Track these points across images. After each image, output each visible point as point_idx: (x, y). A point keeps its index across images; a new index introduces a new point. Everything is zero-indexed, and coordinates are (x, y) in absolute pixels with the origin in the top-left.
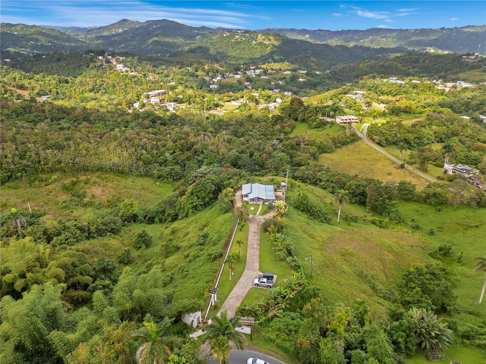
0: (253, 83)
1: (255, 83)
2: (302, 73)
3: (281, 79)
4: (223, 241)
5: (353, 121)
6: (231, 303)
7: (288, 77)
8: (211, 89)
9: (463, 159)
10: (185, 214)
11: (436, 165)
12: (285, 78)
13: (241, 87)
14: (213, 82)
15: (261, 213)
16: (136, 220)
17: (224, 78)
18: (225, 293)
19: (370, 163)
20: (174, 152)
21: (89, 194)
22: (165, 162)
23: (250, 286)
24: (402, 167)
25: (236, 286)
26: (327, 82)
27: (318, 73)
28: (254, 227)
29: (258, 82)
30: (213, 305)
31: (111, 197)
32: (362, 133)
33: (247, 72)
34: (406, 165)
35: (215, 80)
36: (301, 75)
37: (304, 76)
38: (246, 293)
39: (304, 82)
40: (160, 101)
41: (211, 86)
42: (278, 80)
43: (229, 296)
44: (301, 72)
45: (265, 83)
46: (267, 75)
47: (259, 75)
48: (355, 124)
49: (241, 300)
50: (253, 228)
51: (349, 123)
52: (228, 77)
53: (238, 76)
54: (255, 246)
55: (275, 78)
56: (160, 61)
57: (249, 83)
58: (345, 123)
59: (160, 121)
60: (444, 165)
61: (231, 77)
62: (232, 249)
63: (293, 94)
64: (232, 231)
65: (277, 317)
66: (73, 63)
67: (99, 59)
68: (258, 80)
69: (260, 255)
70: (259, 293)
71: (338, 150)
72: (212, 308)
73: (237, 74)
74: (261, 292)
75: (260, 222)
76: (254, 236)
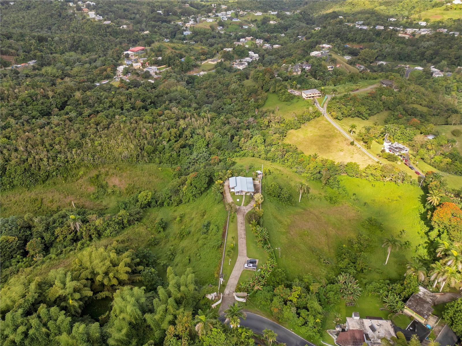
0: (225, 28)
1: (228, 27)
2: (273, 15)
3: (253, 22)
5: (316, 95)
6: (232, 282)
7: (259, 19)
8: (185, 36)
9: (400, 137)
10: (187, 200)
11: (379, 142)
12: (256, 20)
13: (213, 33)
14: (186, 27)
15: (245, 203)
16: (151, 205)
17: (197, 22)
18: (228, 275)
20: (170, 140)
21: (111, 184)
22: (164, 149)
23: (242, 270)
24: (352, 144)
25: (234, 269)
26: (297, 24)
27: (288, 13)
28: (240, 218)
29: (230, 26)
30: (221, 284)
31: (127, 185)
32: (323, 107)
33: (219, 14)
34: (355, 143)
35: (188, 25)
36: (271, 17)
37: (275, 18)
38: (240, 274)
39: (275, 25)
41: (185, 33)
42: (250, 23)
43: (230, 277)
44: (272, 13)
45: (237, 27)
46: (239, 17)
47: (231, 18)
48: (318, 97)
49: (238, 280)
50: (240, 219)
51: (313, 97)
52: (201, 22)
53: (210, 20)
54: (243, 236)
55: (246, 21)
56: (130, 4)
57: (221, 27)
58: (309, 97)
60: (384, 143)
61: (204, 20)
62: (228, 239)
63: (265, 41)
64: (226, 222)
68: (230, 24)
69: (246, 244)
71: (302, 126)
72: (221, 286)
73: (209, 17)
74: (249, 273)
75: (245, 212)
76: (242, 227)
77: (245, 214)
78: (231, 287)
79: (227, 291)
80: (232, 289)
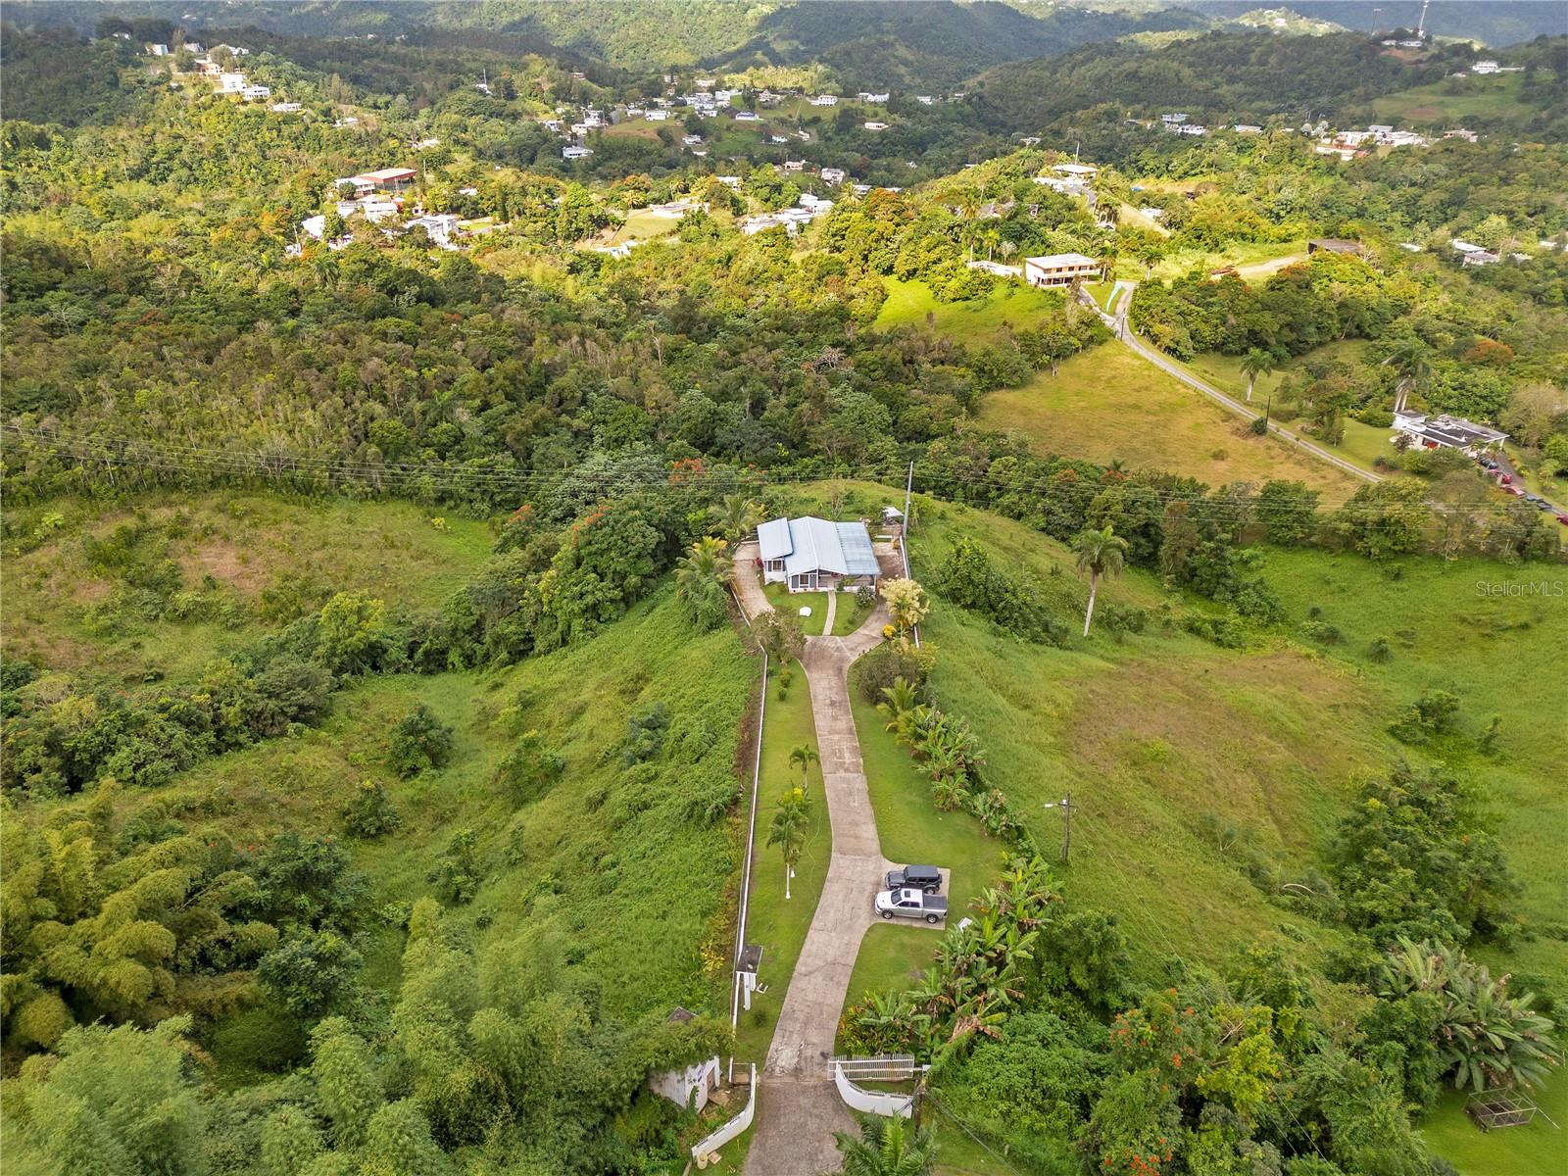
0: (711, 139)
1: (719, 139)
2: (875, 103)
3: (805, 125)
4: (729, 744)
5: (1081, 273)
6: (811, 997)
7: (826, 116)
8: (567, 160)
9: (1450, 398)
10: (556, 635)
11: (1368, 421)
12: (816, 120)
13: (669, 152)
14: (574, 136)
15: (839, 625)
16: (380, 662)
17: (610, 121)
18: (782, 956)
19: (1151, 418)
20: (486, 406)
21: (193, 575)
22: (457, 441)
23: (863, 923)
24: (1259, 429)
25: (815, 923)
26: (957, 133)
27: (926, 100)
28: (824, 683)
29: (726, 136)
30: (747, 1006)
31: (277, 581)
32: (1113, 314)
33: (689, 100)
34: (1271, 425)
35: (579, 130)
36: (869, 110)
37: (882, 112)
38: (856, 949)
39: (883, 134)
40: (400, 210)
41: (567, 152)
42: (795, 128)
43: (800, 968)
44: (871, 98)
45: (752, 139)
46: (757, 108)
47: (729, 111)
48: (1087, 283)
49: (846, 981)
50: (823, 686)
51: (1068, 280)
52: (625, 119)
53: (658, 116)
54: (848, 758)
55: (783, 122)
56: (376, 61)
57: (697, 138)
58: (1057, 281)
59: (415, 289)
60: (1393, 419)
61: (635, 117)
62: (766, 775)
63: (852, 175)
64: (752, 702)
65: (989, 1038)
66: (57, 70)
67: (153, 55)
68: (728, 128)
69: (871, 794)
70: (903, 946)
71: (1042, 377)
72: (747, 1020)
73: (653, 106)
74: (906, 939)
75: (842, 660)
76: (835, 718)
77: (847, 666)
78: (806, 1025)
79: (784, 1053)
80: (814, 1039)
